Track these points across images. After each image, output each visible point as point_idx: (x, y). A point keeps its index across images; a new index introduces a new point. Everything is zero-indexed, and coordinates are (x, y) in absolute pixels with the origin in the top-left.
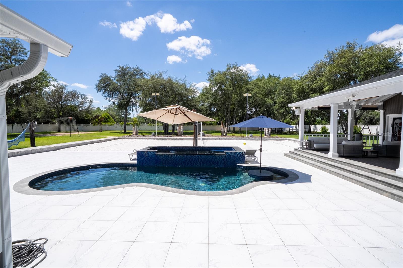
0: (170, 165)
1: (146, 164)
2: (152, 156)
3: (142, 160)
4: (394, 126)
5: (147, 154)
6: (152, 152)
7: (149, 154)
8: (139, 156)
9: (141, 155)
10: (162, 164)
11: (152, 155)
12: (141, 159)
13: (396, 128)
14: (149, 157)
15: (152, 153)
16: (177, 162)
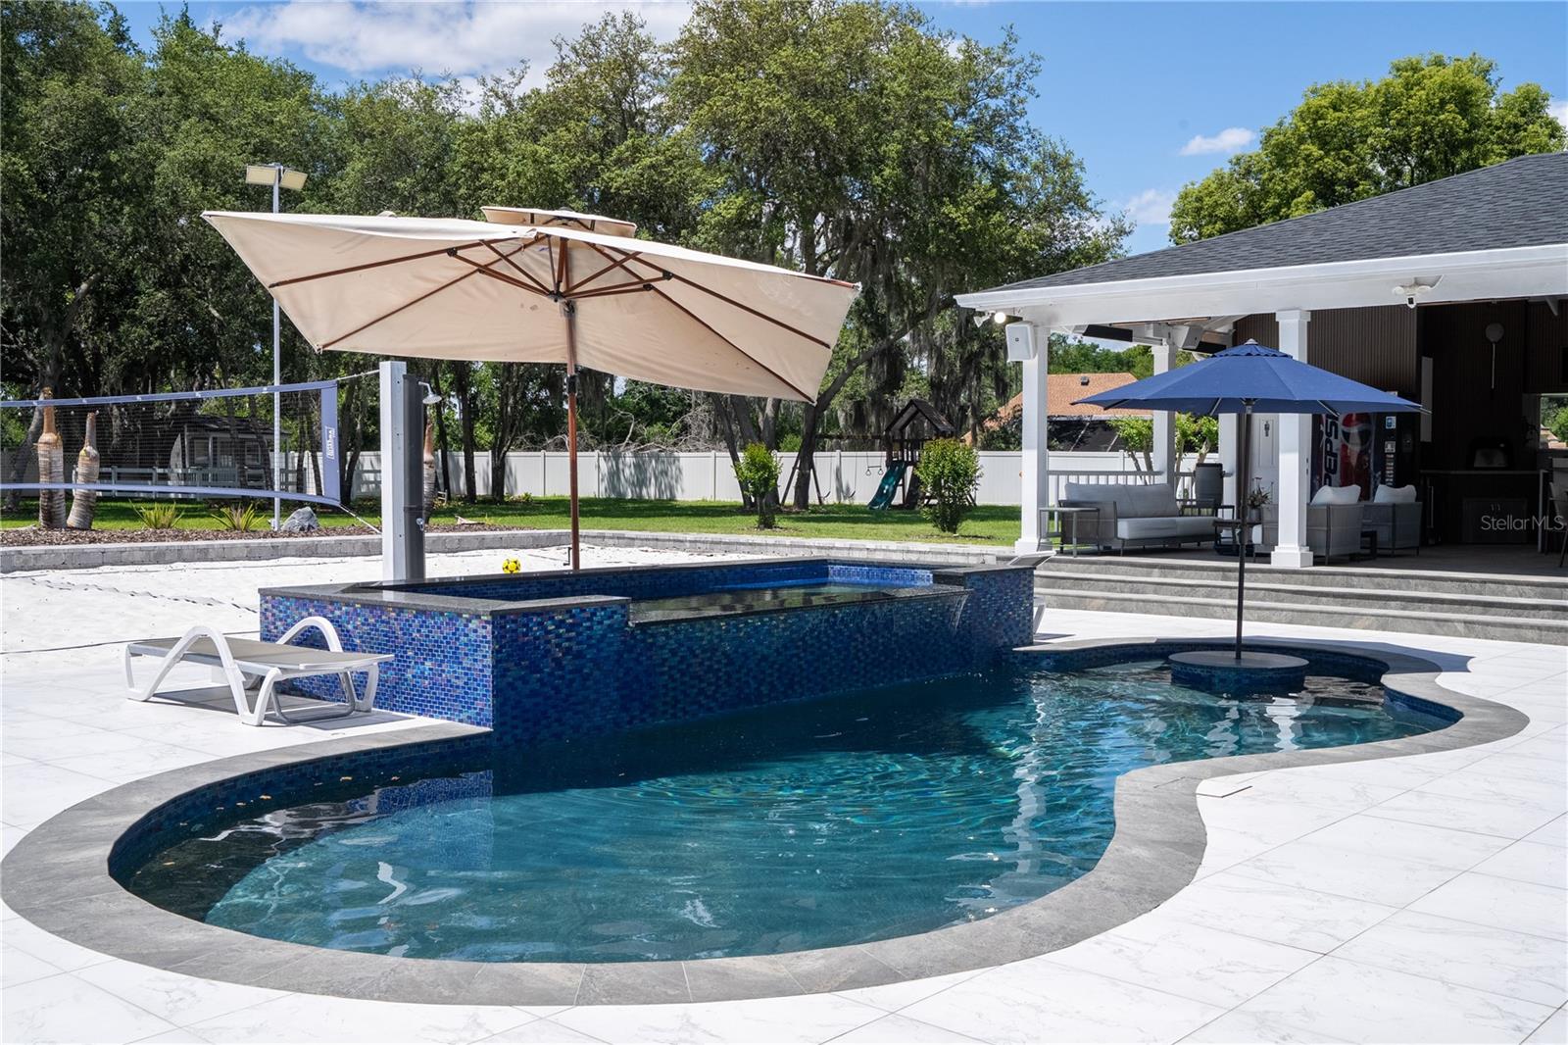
0: (710, 709)
1: (558, 720)
2: (600, 650)
3: (534, 693)
4: (1323, 428)
5: (571, 628)
6: (603, 606)
7: (579, 634)
8: (509, 655)
9: (522, 647)
10: (665, 703)
11: (604, 636)
12: (525, 682)
13: (1332, 438)
14: (579, 655)
15: (600, 623)
16: (747, 674)
